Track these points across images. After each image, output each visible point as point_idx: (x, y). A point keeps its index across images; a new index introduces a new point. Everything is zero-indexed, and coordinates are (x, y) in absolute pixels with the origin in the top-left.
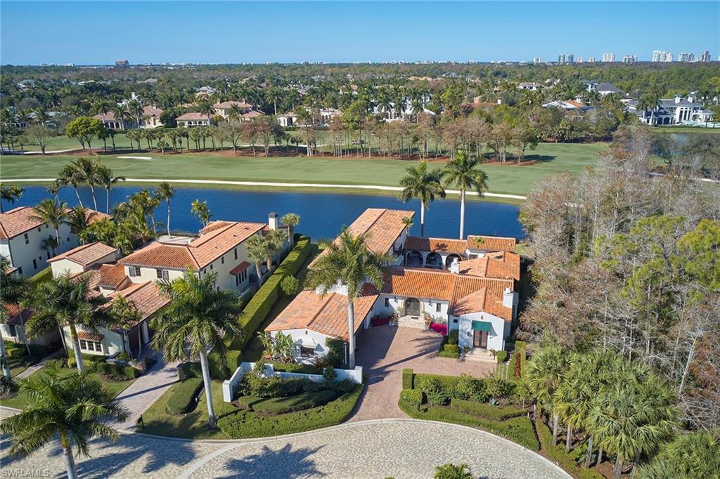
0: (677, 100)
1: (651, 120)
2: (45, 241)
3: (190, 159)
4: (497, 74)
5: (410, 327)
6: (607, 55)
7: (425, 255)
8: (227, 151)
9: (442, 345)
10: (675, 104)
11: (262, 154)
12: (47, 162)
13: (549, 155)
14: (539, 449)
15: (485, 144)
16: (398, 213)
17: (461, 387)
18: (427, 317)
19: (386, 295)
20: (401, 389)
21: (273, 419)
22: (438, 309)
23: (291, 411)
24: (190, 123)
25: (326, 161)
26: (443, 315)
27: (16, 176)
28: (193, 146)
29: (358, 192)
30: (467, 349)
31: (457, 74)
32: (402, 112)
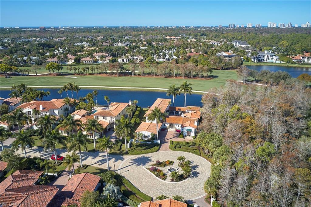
0: (266, 52)
1: (256, 60)
2: (65, 109)
3: (91, 77)
4: (202, 35)
5: (171, 131)
6: (249, 24)
7: (174, 112)
8: (103, 74)
9: (179, 135)
10: (265, 54)
11: (116, 75)
12: (40, 79)
13: (217, 75)
14: (200, 155)
15: (194, 72)
16: (167, 100)
17: (184, 144)
18: (175, 128)
19: (165, 123)
20: (170, 145)
21: (140, 151)
22: (178, 126)
23: (144, 149)
24: (85, 61)
25: (139, 78)
26: (179, 128)
27: (32, 85)
28: (91, 72)
29: (152, 90)
30: (186, 136)
31: (186, 35)
32: (165, 57)
